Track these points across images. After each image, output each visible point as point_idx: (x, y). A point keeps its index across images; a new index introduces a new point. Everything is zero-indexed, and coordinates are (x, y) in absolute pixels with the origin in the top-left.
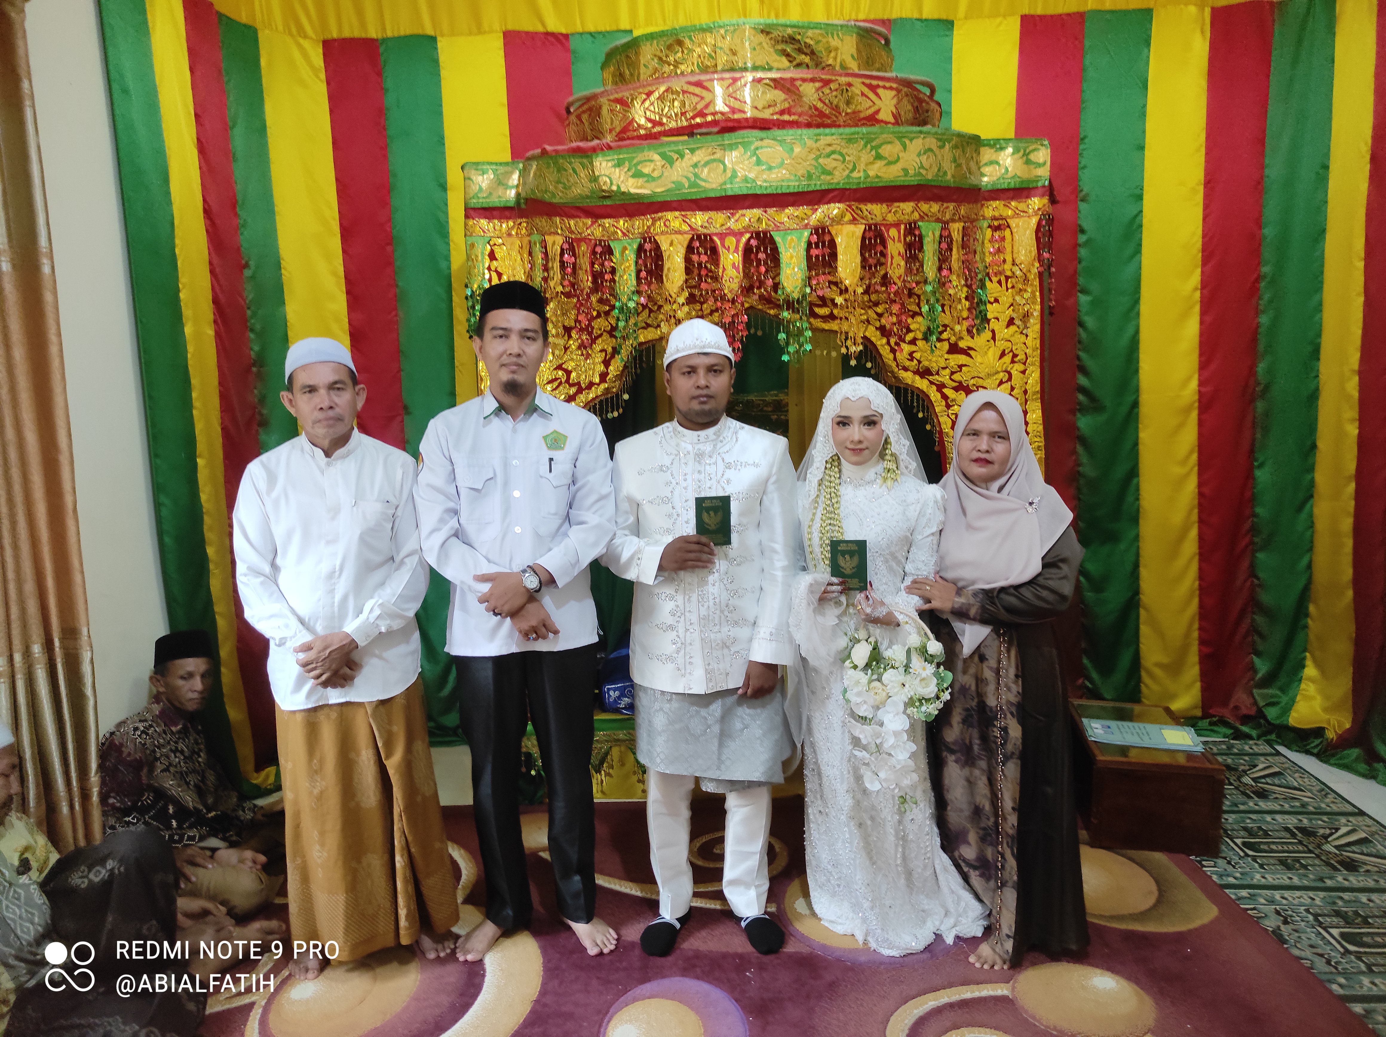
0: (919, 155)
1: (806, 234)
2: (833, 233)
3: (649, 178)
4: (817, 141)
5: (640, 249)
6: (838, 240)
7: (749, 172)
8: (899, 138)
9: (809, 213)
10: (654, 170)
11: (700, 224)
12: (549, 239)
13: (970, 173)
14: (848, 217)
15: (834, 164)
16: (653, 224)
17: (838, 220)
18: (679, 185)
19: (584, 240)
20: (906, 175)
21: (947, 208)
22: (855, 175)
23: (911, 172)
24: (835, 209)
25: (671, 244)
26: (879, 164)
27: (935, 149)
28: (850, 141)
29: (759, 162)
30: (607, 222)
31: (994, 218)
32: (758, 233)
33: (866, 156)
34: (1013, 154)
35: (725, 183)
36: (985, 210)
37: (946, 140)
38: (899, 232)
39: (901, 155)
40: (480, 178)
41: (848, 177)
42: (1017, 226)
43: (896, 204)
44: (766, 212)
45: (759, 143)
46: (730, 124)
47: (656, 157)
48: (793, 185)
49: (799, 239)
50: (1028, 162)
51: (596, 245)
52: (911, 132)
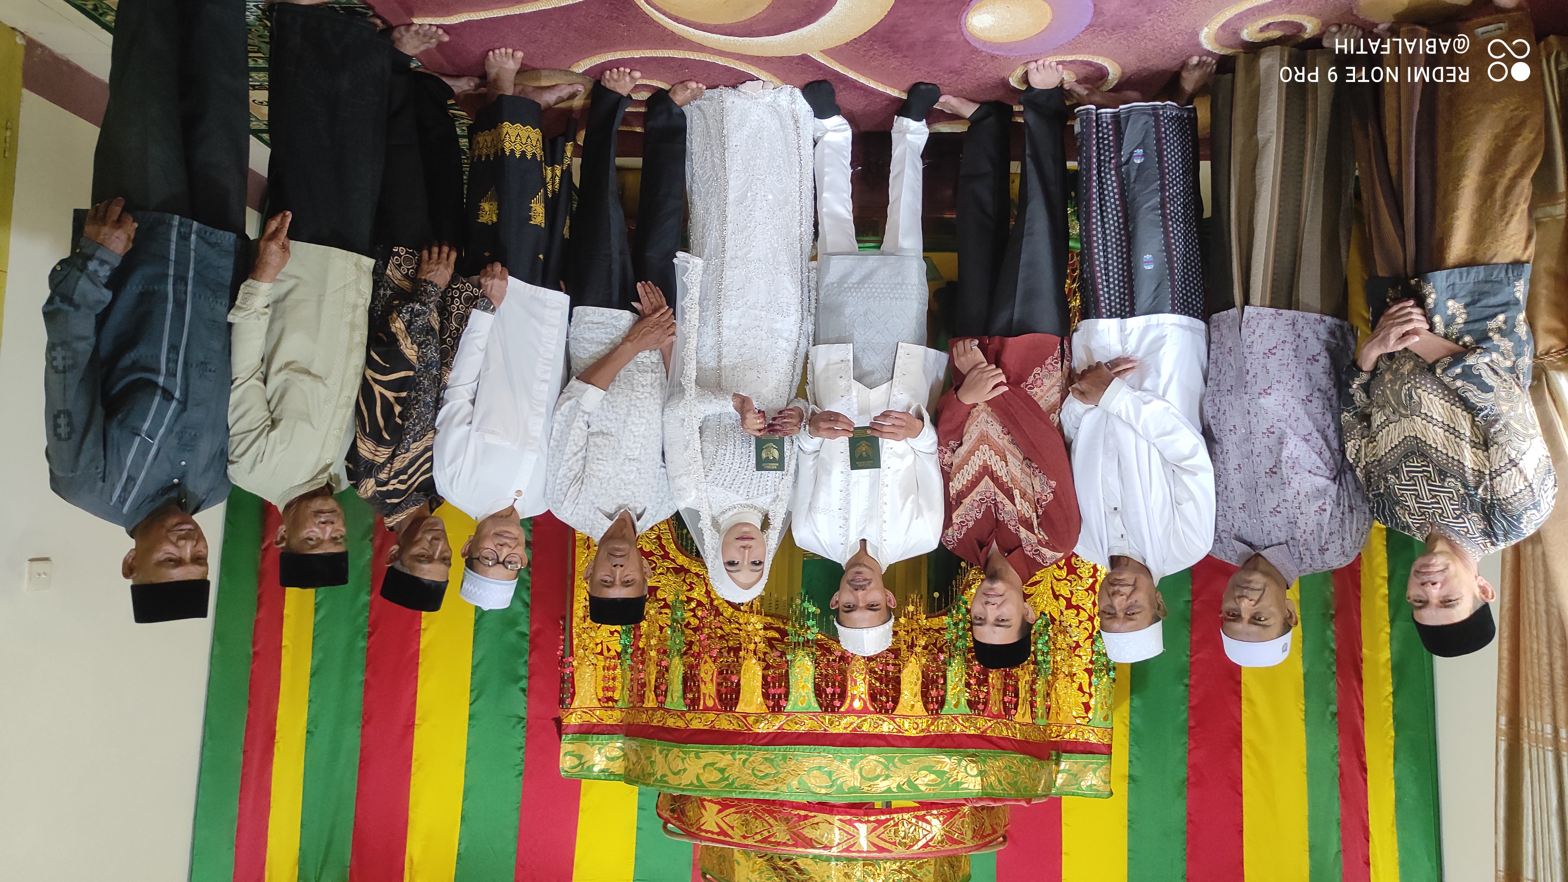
0: (685, 770)
1: (789, 708)
2: (765, 706)
3: (930, 770)
4: (777, 789)
5: (942, 703)
6: (760, 699)
7: (839, 766)
8: (702, 786)
9: (785, 727)
10: (926, 776)
11: (885, 723)
12: (1028, 719)
13: (637, 750)
14: (751, 720)
15: (762, 767)
16: (929, 726)
17: (760, 717)
18: (903, 761)
19: (995, 717)
20: (698, 753)
21: (659, 721)
23: (692, 755)
24: (762, 728)
25: (913, 706)
26: (721, 765)
27: (670, 774)
28: (747, 787)
29: (830, 774)
30: (972, 731)
31: (612, 708)
32: (833, 711)
33: (733, 772)
34: (593, 765)
36: (619, 717)
37: (660, 781)
38: (704, 703)
39: (702, 771)
40: (1094, 782)
41: (750, 756)
42: (591, 700)
43: (705, 728)
44: (825, 730)
45: (829, 791)
46: (854, 811)
48: (799, 751)
49: (795, 704)
50: (580, 757)
51: (983, 711)
52: (691, 790)
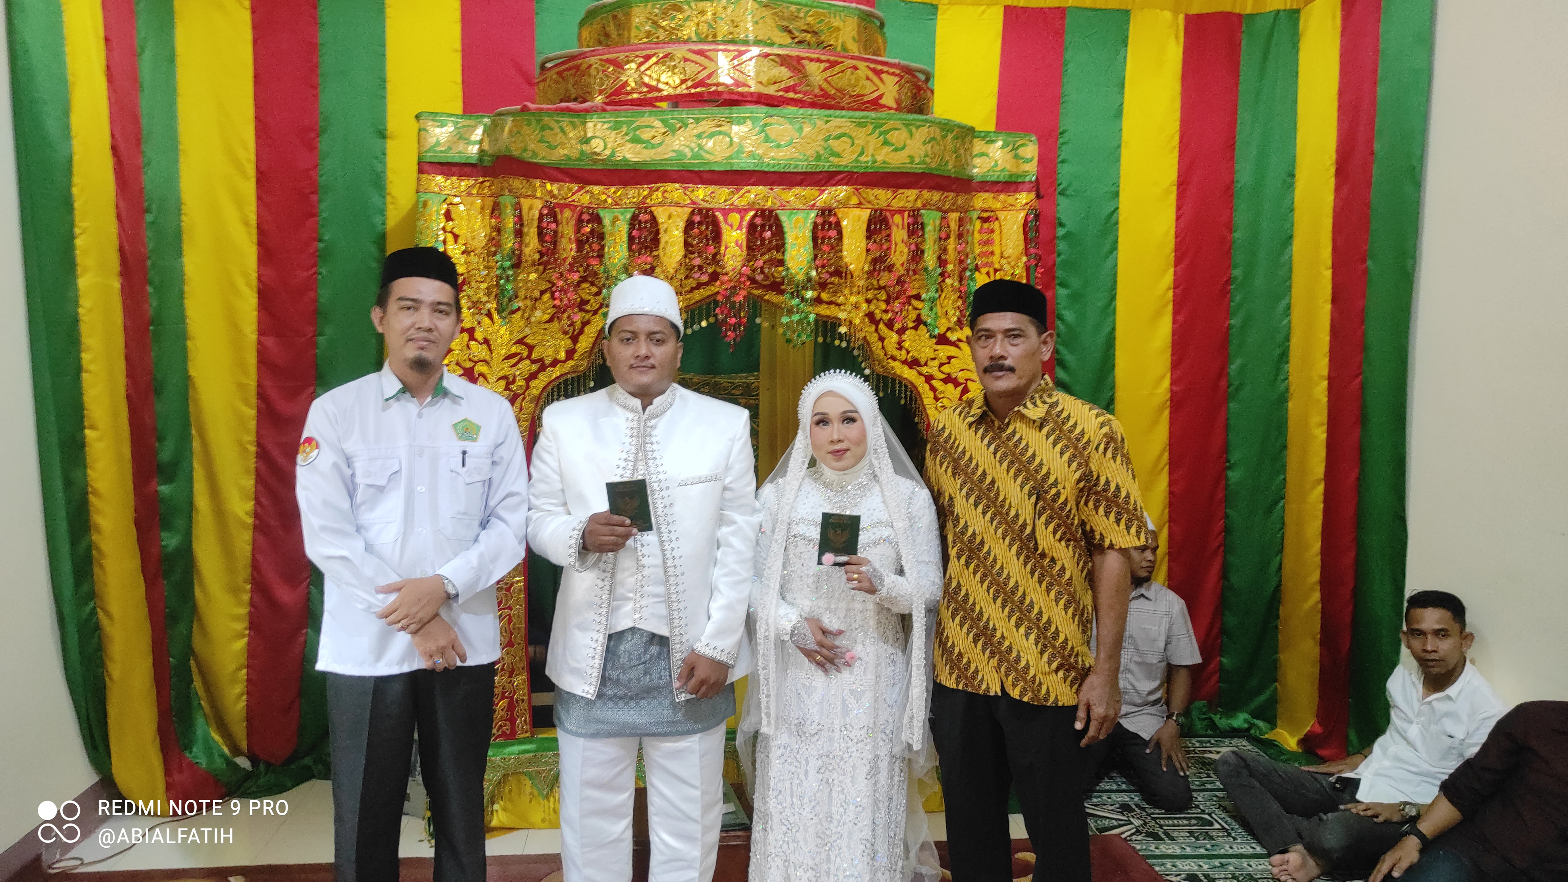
1: (813, 214)
2: (840, 215)
4: (827, 122)
5: (634, 221)
6: (844, 223)
7: (757, 148)
8: (907, 125)
9: (817, 193)
10: (654, 137)
11: (701, 197)
12: (525, 203)
13: (966, 164)
14: (855, 200)
15: (843, 146)
16: (650, 194)
17: (845, 204)
18: (681, 155)
19: (567, 206)
20: (912, 162)
21: (946, 197)
22: (863, 159)
23: (917, 160)
24: (843, 191)
25: (670, 217)
26: (887, 149)
27: (939, 138)
28: (860, 125)
29: (767, 139)
30: (596, 189)
31: (984, 210)
32: (763, 211)
34: (1003, 147)
35: (730, 157)
36: (976, 201)
38: (903, 219)
40: (438, 131)
41: (856, 160)
42: (1005, 219)
43: (901, 191)
44: (772, 189)
45: (769, 120)
46: (735, 97)
47: (657, 124)
49: (806, 218)
50: (1016, 157)
51: (582, 213)
52: (918, 120)
